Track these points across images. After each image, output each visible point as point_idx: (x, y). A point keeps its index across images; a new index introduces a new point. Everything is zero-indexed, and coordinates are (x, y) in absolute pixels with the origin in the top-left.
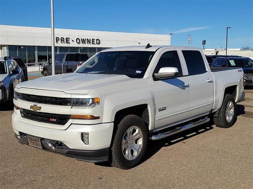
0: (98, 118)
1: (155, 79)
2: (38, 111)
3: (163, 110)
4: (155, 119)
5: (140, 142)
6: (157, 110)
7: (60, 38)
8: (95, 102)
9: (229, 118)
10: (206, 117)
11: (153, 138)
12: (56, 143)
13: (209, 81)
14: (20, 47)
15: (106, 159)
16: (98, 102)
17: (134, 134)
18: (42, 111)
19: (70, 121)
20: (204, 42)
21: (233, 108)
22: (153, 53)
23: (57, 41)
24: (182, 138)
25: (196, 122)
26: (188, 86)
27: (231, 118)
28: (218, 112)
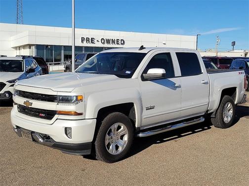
0: (81, 114)
1: (143, 79)
2: (30, 106)
3: (150, 109)
4: (142, 118)
5: (126, 138)
6: (144, 109)
7: (85, 38)
8: (78, 100)
9: (227, 119)
10: (202, 117)
11: (141, 135)
12: (45, 136)
13: (203, 82)
14: (47, 46)
15: (88, 152)
16: (81, 99)
17: (119, 131)
18: (33, 106)
19: (56, 116)
20: (234, 44)
21: (232, 109)
22: (145, 55)
23: (82, 41)
24: (176, 136)
25: (189, 122)
26: (179, 87)
27: (229, 119)
28: (214, 113)
